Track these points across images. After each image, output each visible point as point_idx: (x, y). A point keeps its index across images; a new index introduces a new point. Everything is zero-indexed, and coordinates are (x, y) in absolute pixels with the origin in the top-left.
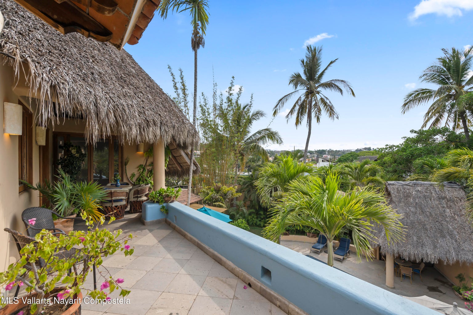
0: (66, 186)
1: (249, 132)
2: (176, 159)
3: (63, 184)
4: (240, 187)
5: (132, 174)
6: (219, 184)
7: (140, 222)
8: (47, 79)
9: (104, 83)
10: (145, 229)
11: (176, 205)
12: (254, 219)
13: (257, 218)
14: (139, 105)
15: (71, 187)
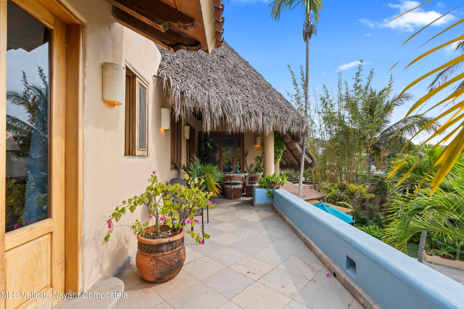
0: (196, 167)
1: (387, 122)
2: (292, 151)
3: (195, 165)
4: (374, 187)
5: (251, 164)
6: (345, 182)
7: (251, 203)
8: (179, 89)
9: (216, 86)
10: (253, 209)
11: (281, 191)
14: (244, 100)
15: (200, 168)
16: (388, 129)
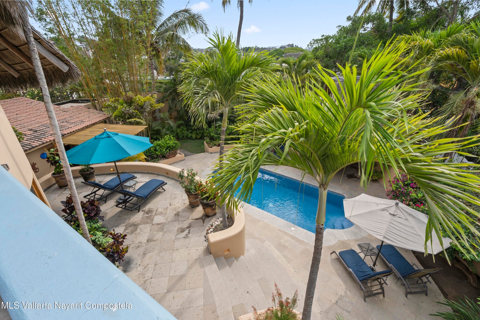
1: (161, 14)
2: (20, 50)
4: (161, 95)
12: (184, 132)
13: (187, 130)
16: (163, 24)
